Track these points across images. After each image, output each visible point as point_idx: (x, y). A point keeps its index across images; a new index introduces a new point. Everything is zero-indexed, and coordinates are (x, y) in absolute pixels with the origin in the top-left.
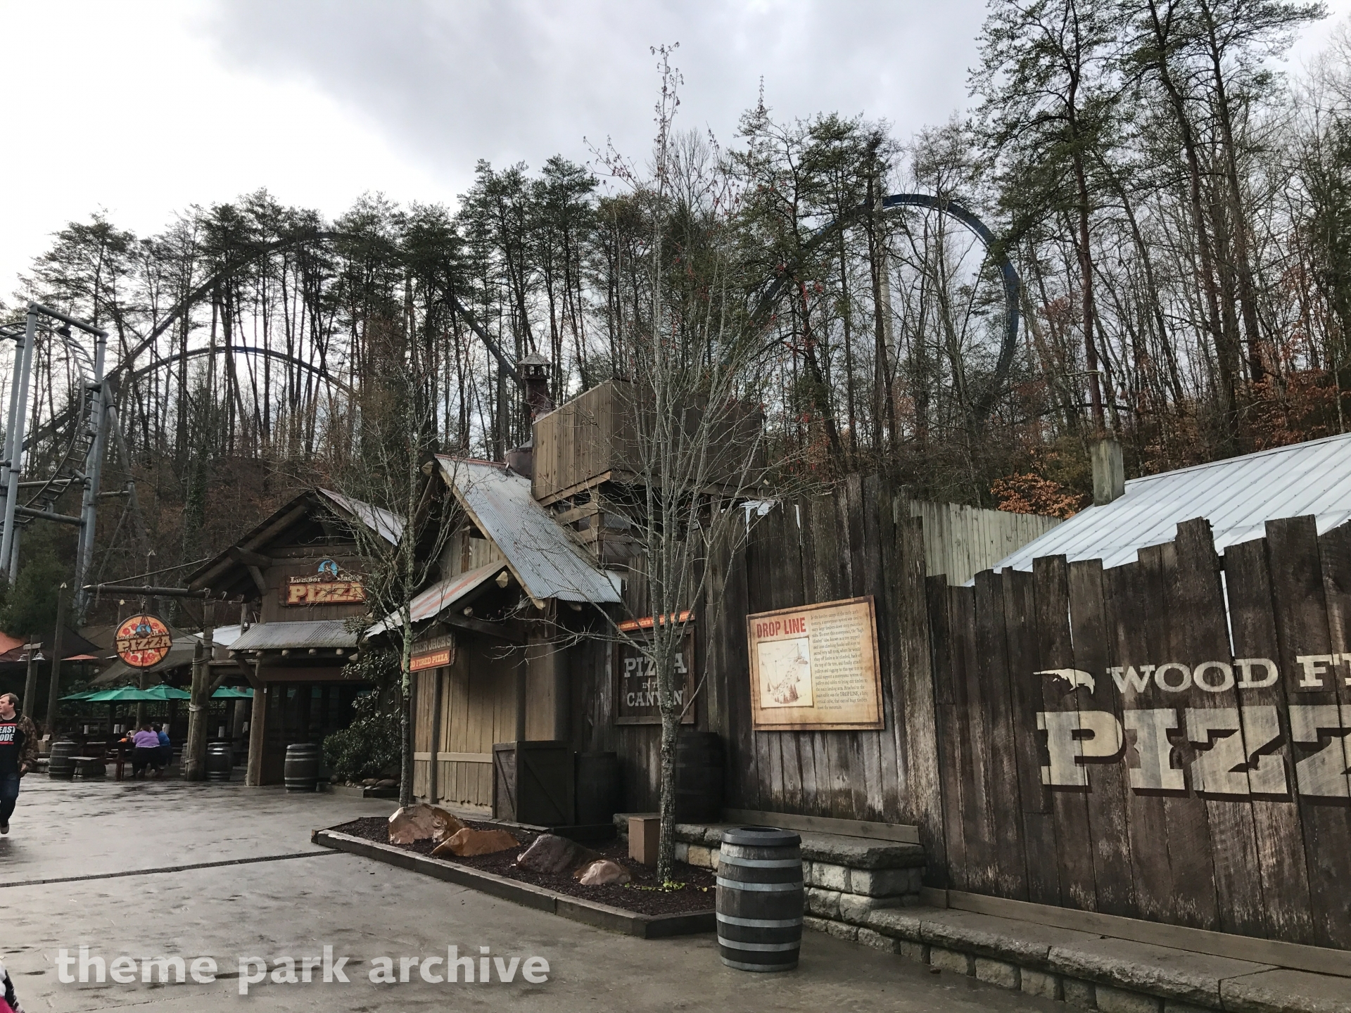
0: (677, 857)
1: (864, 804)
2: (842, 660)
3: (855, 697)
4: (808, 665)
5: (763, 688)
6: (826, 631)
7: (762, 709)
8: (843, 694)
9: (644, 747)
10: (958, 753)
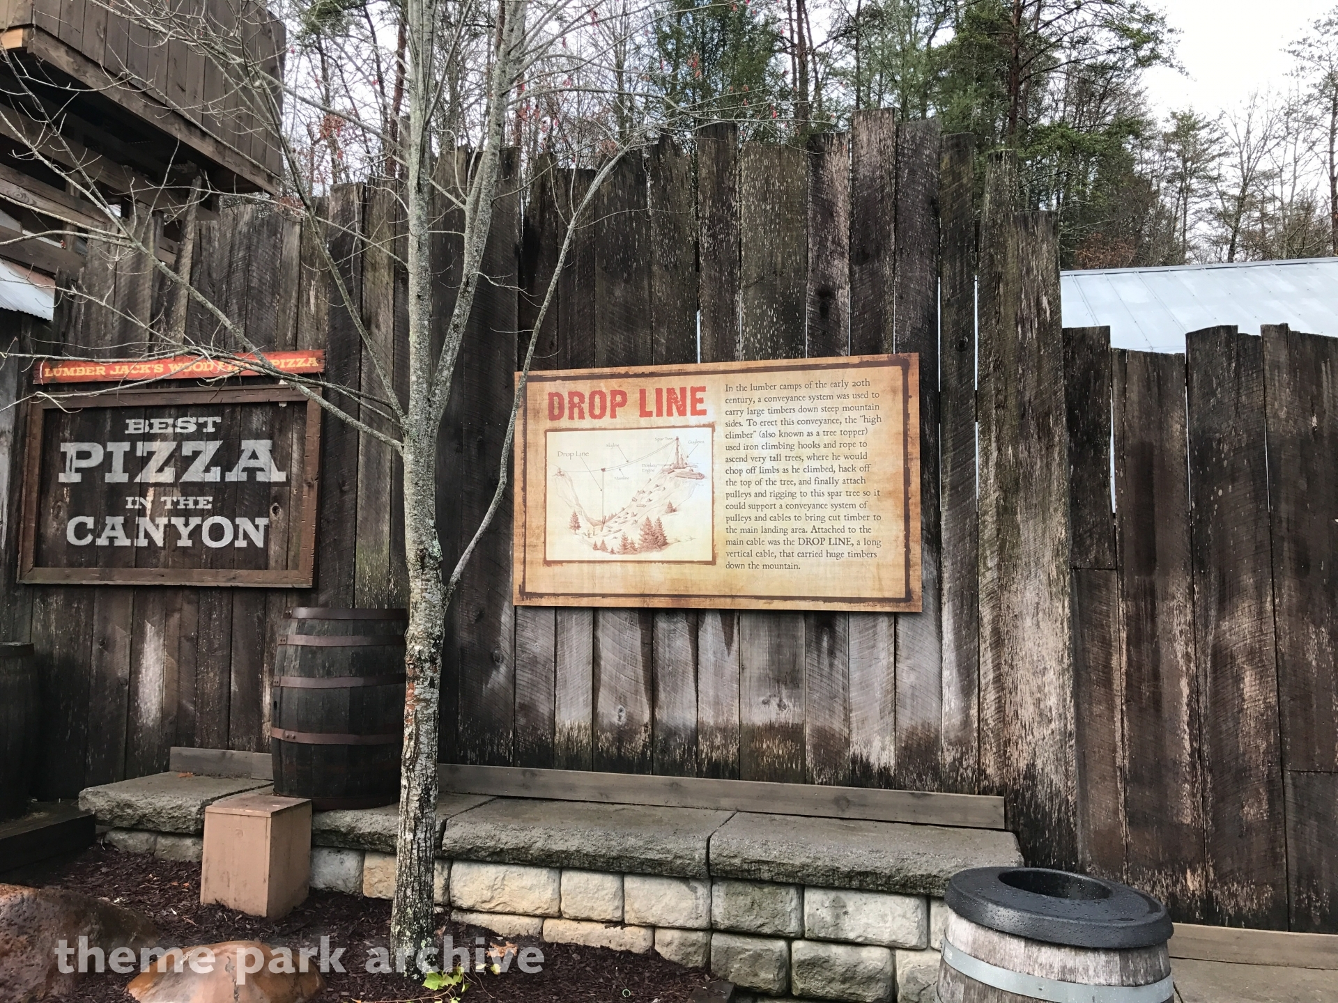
0: (320, 884)
1: (839, 753)
2: (807, 476)
3: (844, 549)
4: (706, 483)
5: (557, 520)
6: (766, 417)
7: (548, 563)
8: (808, 542)
9: (121, 636)
10: (1119, 661)
